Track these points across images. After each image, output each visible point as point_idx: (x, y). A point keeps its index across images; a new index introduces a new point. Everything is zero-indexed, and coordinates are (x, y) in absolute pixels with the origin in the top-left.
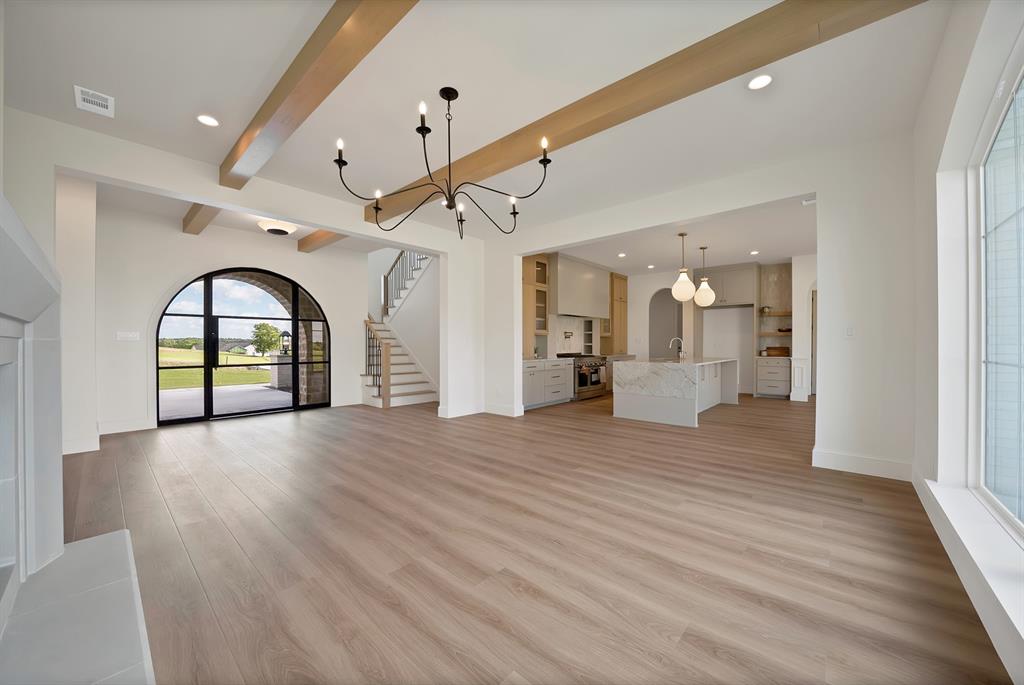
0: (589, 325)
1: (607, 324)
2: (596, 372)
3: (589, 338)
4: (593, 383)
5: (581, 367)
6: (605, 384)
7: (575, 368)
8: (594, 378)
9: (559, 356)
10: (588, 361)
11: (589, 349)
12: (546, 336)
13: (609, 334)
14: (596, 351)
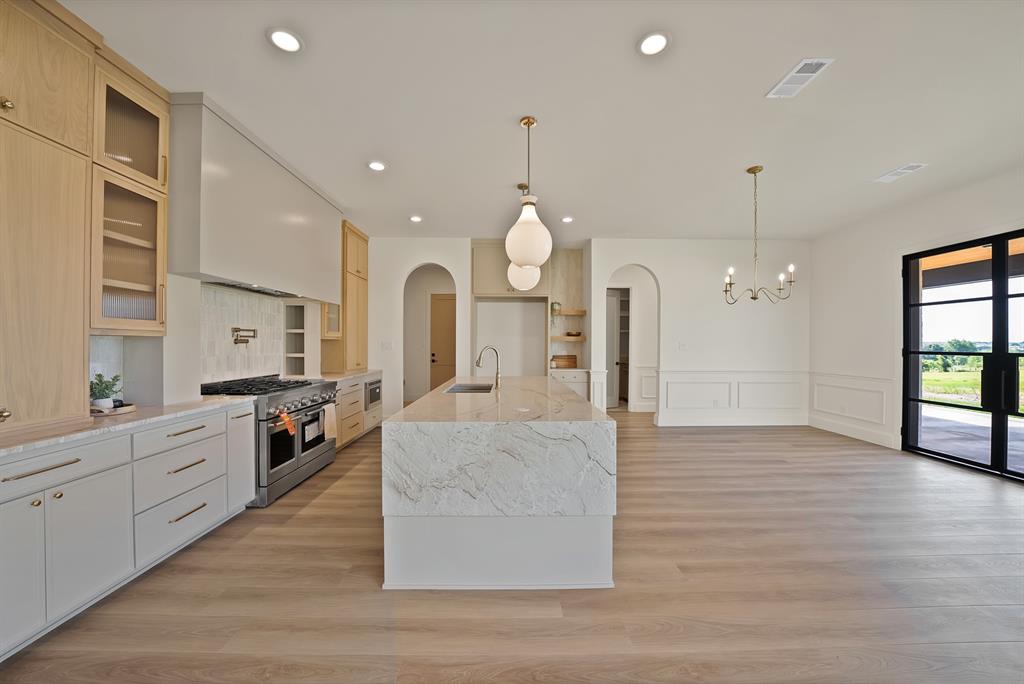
0: (297, 315)
1: (335, 314)
2: (315, 419)
3: (297, 342)
4: (306, 446)
5: (276, 418)
6: (334, 441)
7: (258, 421)
8: (311, 433)
9: (208, 390)
10: (294, 397)
11: (298, 365)
12: (158, 340)
13: (339, 335)
14: (312, 372)
